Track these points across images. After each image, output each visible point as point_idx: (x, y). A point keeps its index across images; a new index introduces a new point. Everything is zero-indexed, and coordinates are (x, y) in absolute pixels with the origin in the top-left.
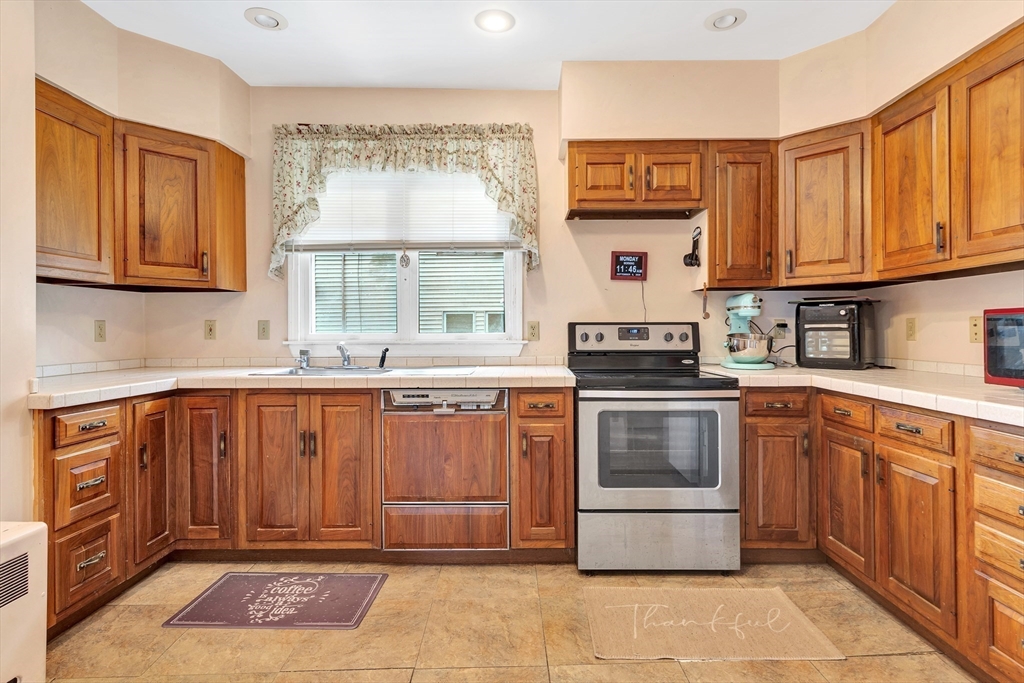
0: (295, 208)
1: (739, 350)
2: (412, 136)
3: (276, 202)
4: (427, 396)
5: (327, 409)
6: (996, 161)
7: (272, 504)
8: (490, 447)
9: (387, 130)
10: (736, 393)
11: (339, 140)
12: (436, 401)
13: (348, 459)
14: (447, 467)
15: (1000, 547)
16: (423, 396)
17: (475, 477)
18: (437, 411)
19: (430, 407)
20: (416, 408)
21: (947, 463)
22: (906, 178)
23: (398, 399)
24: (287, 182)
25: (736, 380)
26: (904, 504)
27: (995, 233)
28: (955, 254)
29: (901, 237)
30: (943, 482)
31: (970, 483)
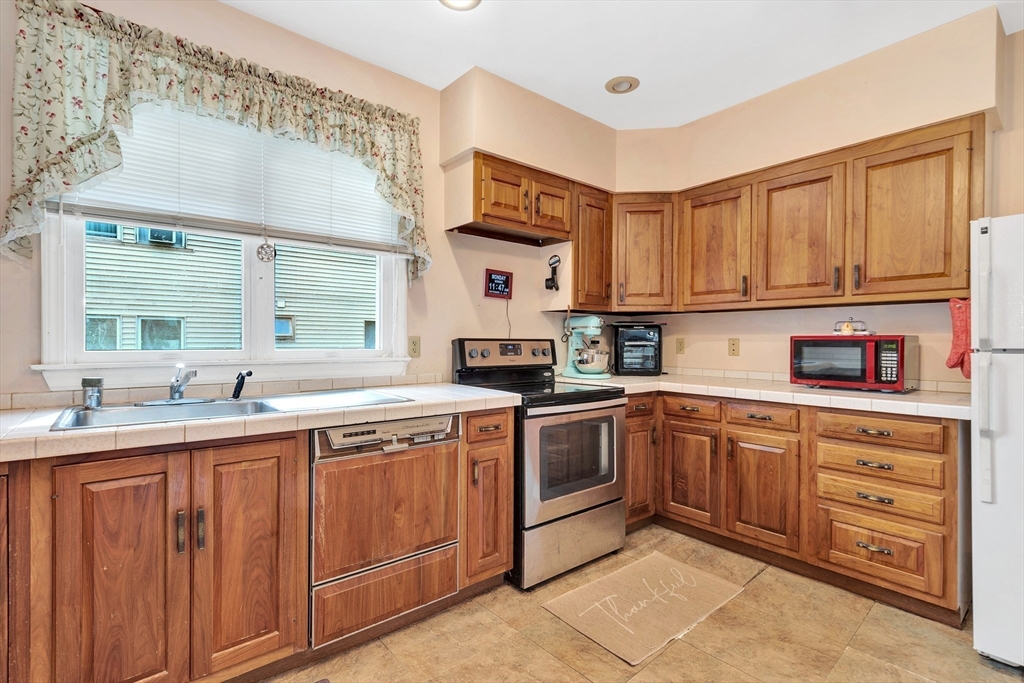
0: (69, 142)
1: (587, 362)
2: (282, 88)
3: (20, 122)
4: (374, 432)
5: (223, 469)
6: (790, 241)
7: (116, 647)
8: (443, 481)
9: (245, 67)
10: (625, 400)
11: (159, 55)
12: (386, 437)
13: (259, 538)
14: (398, 516)
15: (841, 487)
16: (369, 433)
17: (427, 520)
18: (387, 449)
19: (377, 446)
20: (359, 449)
21: (793, 438)
22: (713, 242)
23: (337, 440)
24: (55, 93)
25: (623, 391)
26: (753, 469)
27: (787, 287)
28: (754, 298)
29: (708, 282)
30: (790, 451)
31: (813, 449)
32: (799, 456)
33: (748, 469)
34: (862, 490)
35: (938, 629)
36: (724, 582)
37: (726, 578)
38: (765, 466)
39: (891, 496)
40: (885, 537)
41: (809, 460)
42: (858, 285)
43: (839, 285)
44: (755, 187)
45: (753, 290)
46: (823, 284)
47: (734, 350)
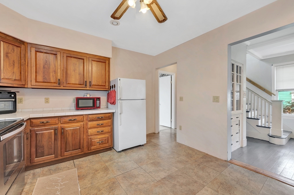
15: (93, 132)
21: (82, 123)
22: (46, 66)
26: (70, 135)
27: (73, 84)
28: (62, 86)
29: (44, 79)
30: (81, 127)
31: (87, 125)
32: (84, 127)
33: (69, 135)
34: (98, 131)
35: (110, 152)
36: (68, 171)
37: (69, 169)
38: (74, 133)
39: (103, 130)
40: (102, 139)
41: (86, 127)
42: (90, 86)
43: (86, 85)
44: (62, 54)
45: (62, 83)
46: (82, 84)
47: (47, 101)
